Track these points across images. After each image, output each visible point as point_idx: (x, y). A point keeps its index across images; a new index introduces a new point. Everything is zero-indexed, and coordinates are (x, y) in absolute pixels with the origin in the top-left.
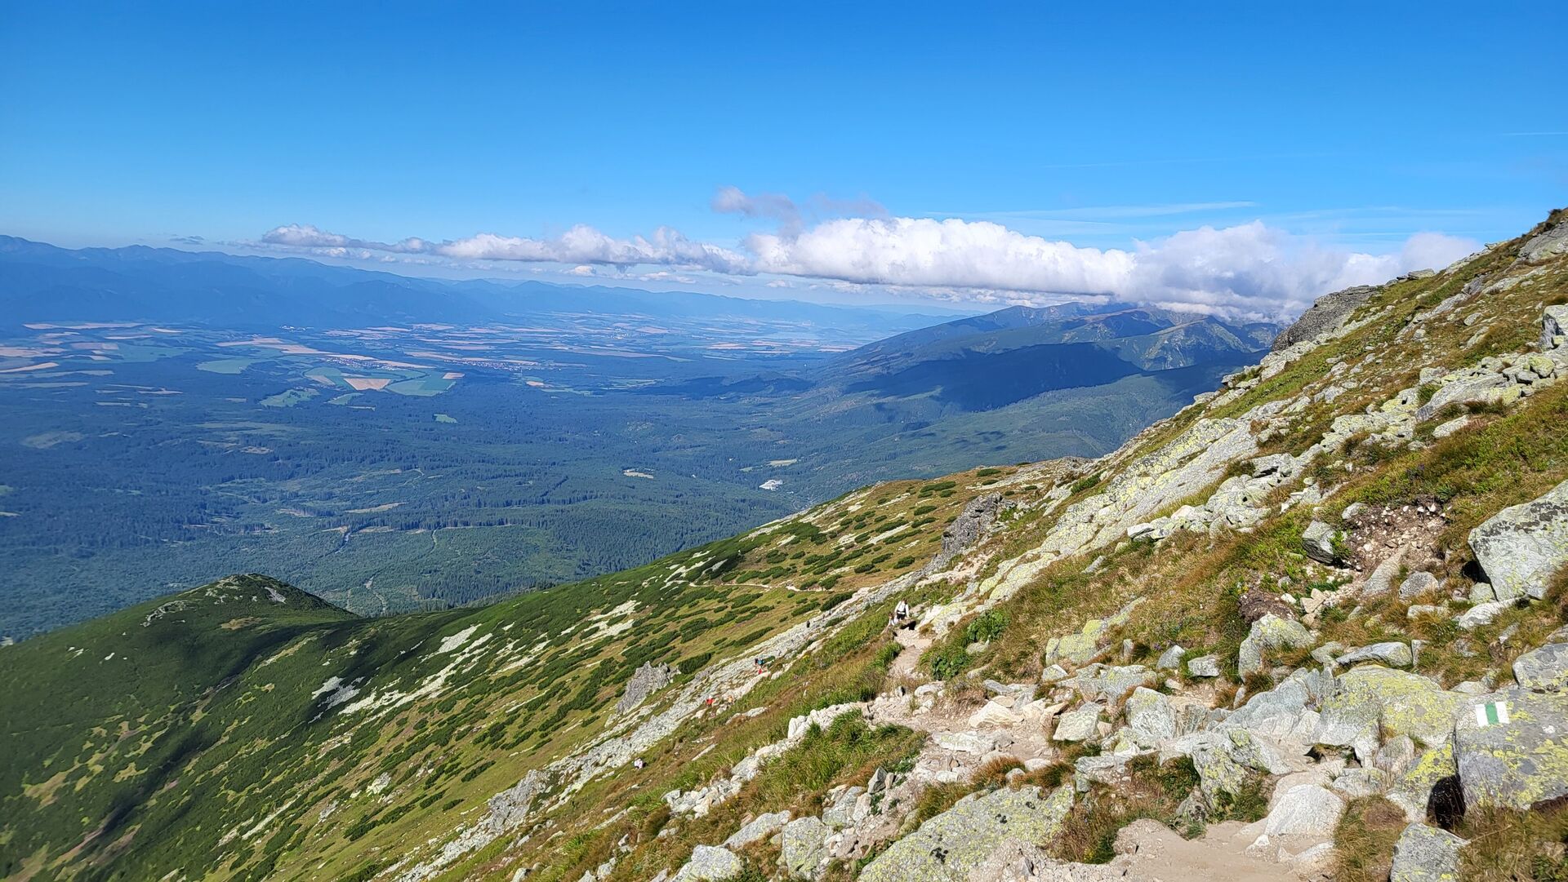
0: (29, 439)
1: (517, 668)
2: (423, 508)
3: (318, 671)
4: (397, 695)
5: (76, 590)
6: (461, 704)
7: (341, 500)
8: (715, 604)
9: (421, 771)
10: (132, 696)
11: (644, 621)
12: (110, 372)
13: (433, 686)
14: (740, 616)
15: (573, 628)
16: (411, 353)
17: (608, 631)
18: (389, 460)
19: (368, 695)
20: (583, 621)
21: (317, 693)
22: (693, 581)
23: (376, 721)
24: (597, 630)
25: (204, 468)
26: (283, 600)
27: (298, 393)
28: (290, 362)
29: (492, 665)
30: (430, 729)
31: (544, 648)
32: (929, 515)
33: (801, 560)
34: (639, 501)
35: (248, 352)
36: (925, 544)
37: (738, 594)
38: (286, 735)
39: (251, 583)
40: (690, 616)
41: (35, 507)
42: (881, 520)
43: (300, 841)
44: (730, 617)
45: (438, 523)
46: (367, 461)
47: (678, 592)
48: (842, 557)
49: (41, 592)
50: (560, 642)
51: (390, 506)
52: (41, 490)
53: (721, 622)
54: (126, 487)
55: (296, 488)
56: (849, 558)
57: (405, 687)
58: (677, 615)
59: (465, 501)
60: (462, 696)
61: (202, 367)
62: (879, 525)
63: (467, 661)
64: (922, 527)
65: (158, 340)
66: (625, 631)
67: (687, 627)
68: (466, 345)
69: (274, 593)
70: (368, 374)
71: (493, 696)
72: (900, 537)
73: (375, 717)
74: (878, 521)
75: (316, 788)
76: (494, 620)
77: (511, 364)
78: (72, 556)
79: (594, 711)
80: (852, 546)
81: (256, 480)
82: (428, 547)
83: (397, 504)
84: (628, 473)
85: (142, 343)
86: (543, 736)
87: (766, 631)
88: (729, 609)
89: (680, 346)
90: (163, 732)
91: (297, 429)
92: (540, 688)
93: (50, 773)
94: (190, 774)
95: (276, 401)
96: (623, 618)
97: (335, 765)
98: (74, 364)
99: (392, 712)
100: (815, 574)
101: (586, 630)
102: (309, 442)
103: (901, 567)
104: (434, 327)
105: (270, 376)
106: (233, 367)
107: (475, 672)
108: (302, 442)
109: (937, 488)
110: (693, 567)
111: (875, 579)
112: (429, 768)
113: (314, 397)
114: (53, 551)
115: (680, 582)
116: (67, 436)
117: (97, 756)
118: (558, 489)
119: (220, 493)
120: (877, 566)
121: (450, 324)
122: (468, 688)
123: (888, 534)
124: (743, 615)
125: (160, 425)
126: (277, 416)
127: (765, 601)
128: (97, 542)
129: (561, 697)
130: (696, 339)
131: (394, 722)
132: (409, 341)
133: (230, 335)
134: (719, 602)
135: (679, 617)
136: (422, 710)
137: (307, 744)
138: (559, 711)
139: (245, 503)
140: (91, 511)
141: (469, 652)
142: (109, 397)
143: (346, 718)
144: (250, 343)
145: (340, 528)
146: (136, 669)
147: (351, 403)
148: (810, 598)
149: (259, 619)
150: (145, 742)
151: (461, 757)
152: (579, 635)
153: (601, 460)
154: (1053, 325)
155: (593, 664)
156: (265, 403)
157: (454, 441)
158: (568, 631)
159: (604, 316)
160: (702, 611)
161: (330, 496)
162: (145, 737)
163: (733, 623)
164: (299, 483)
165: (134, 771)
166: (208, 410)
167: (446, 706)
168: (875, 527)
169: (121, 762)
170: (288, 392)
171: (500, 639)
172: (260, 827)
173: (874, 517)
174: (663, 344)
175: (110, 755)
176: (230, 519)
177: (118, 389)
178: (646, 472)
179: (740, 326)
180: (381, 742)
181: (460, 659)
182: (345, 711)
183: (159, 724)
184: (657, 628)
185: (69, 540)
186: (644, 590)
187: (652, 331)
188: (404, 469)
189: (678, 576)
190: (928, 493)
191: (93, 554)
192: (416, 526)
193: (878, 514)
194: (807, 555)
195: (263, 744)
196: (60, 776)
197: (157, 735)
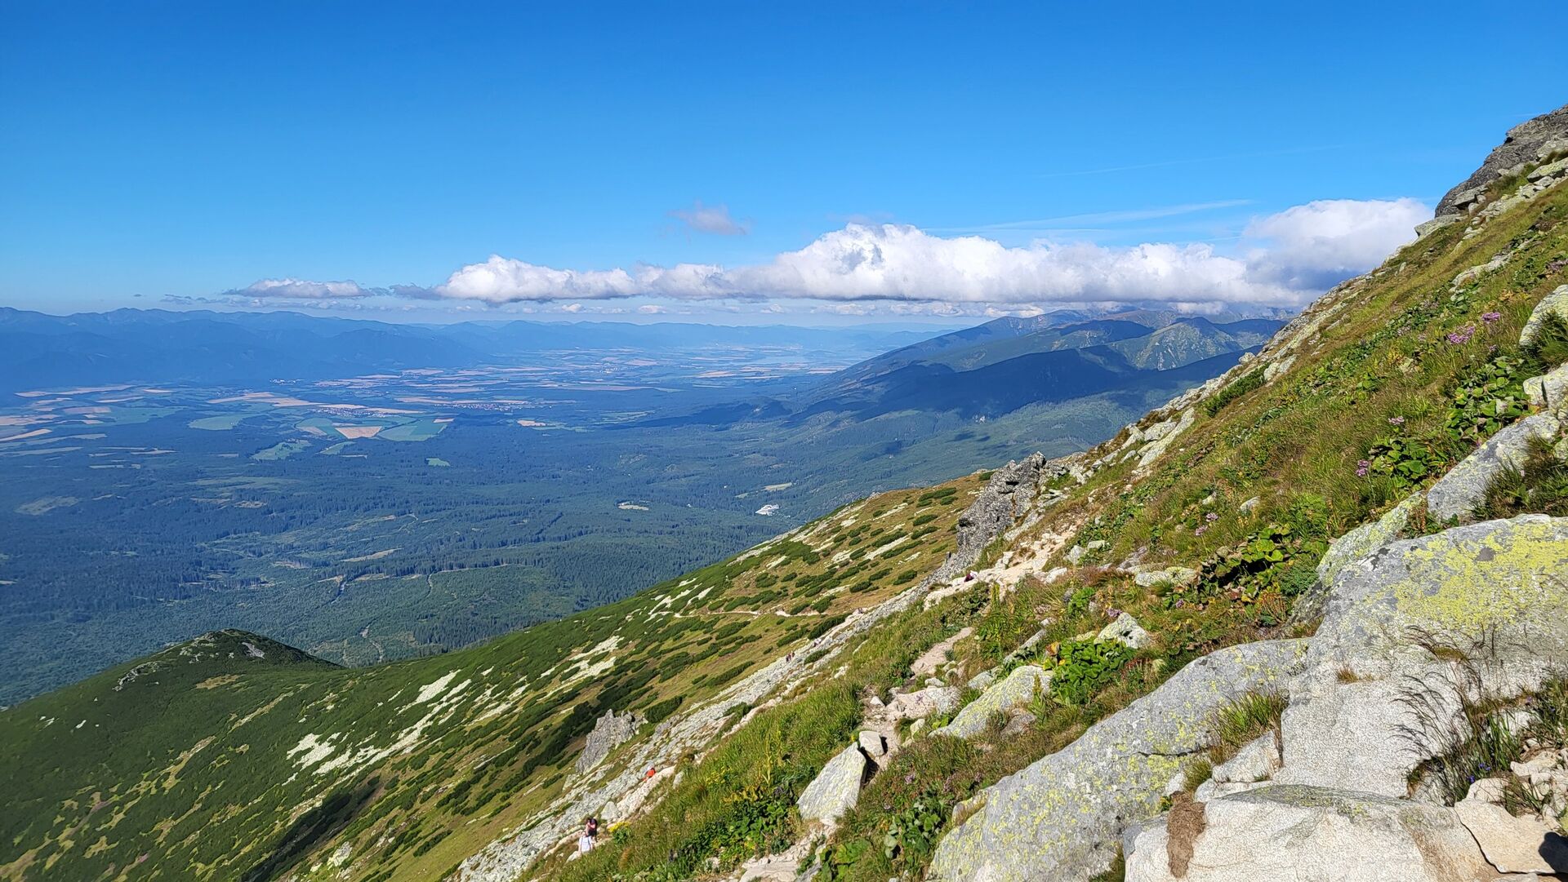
0: (24, 506)
1: (493, 716)
2: (418, 553)
3: (294, 728)
4: (372, 751)
5: (73, 655)
6: (434, 759)
7: (336, 549)
8: (700, 635)
9: (382, 840)
10: (104, 765)
11: (626, 657)
12: (103, 435)
13: (408, 740)
14: (724, 648)
15: (553, 669)
16: (401, 399)
18: (383, 506)
19: (343, 752)
20: (564, 661)
21: (292, 752)
22: (678, 611)
23: (348, 781)
24: (577, 670)
25: (199, 525)
26: (261, 655)
27: (291, 445)
28: (280, 415)
29: (469, 715)
30: (401, 788)
31: (523, 692)
32: (931, 524)
33: (793, 583)
34: (635, 534)
35: (239, 408)
36: (928, 556)
37: (725, 623)
38: (259, 800)
39: (228, 639)
40: (672, 650)
41: (30, 574)
42: (878, 534)
44: (714, 649)
45: (434, 567)
46: (361, 509)
47: (662, 624)
48: (836, 576)
49: (38, 658)
50: (539, 685)
51: (386, 553)
52: (36, 557)
53: (703, 657)
54: (120, 549)
55: (292, 540)
56: (844, 577)
57: (382, 742)
58: (662, 648)
59: (461, 543)
60: (435, 750)
61: (193, 425)
62: (876, 539)
63: (445, 710)
64: (923, 538)
65: (150, 401)
66: (606, 670)
67: (668, 663)
68: (455, 388)
69: (252, 648)
70: (360, 423)
71: (465, 749)
72: (899, 551)
73: (348, 777)
74: (874, 535)
76: (474, 665)
77: (502, 404)
78: (68, 621)
79: (560, 767)
80: (847, 563)
81: (251, 535)
82: (423, 592)
83: (392, 551)
84: (623, 506)
85: (133, 405)
86: (504, 799)
87: (745, 666)
88: (714, 641)
89: (670, 377)
90: (136, 801)
91: (290, 481)
92: (512, 740)
93: (21, 850)
94: (161, 846)
95: (269, 454)
96: (604, 656)
98: (67, 429)
99: (365, 770)
100: (807, 596)
101: (566, 671)
102: (301, 494)
103: (901, 583)
104: (424, 372)
105: (262, 430)
106: (226, 423)
107: (451, 722)
108: (295, 494)
109: (936, 496)
110: (678, 597)
111: (874, 597)
112: (390, 837)
113: (306, 448)
114: (49, 617)
115: (665, 613)
116: (61, 501)
117: (68, 831)
118: (553, 526)
119: (215, 550)
120: (875, 583)
121: (438, 367)
122: (442, 740)
123: (886, 548)
124: (728, 647)
125: (154, 484)
126: (268, 469)
127: (753, 629)
128: (92, 604)
129: (529, 751)
130: (686, 369)
132: (398, 387)
133: (221, 392)
134: (705, 633)
135: (661, 653)
136: (395, 767)
137: (279, 809)
138: (525, 767)
139: (241, 557)
140: (86, 575)
141: (447, 701)
142: (102, 460)
143: (319, 778)
144: (241, 398)
145: (336, 578)
146: (108, 736)
147: (343, 452)
148: (801, 624)
149: (236, 677)
150: (118, 813)
151: (423, 823)
152: (559, 676)
153: (595, 495)
154: (1041, 333)
155: (567, 711)
156: (257, 457)
157: (448, 485)
158: (548, 673)
159: (592, 351)
160: (685, 645)
161: (325, 546)
162: (117, 808)
163: (715, 657)
164: (295, 535)
165: (105, 845)
166: (201, 468)
167: (418, 761)
168: (871, 542)
169: (92, 837)
170: (280, 445)
171: (478, 686)
173: (870, 531)
174: (652, 376)
175: (81, 829)
176: (226, 575)
177: (111, 451)
178: (640, 504)
179: (728, 353)
181: (437, 709)
182: (319, 771)
183: (132, 793)
184: (637, 665)
185: (65, 604)
186: (627, 625)
187: (641, 363)
188: (398, 515)
189: (662, 608)
190: (928, 501)
191: (89, 618)
192: (411, 571)
193: (875, 528)
194: (799, 577)
195: (235, 810)
196: (30, 854)
197: (129, 805)
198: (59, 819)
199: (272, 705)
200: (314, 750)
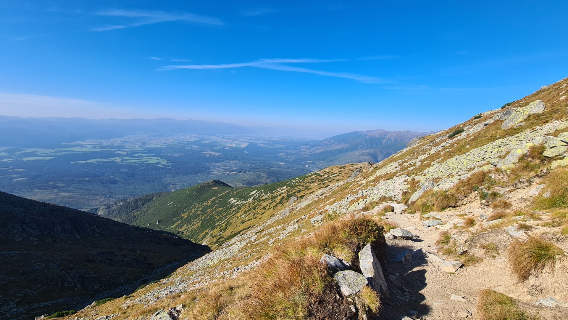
0: (174, 155)
1: (265, 198)
2: (242, 169)
3: (229, 197)
4: (244, 202)
6: (256, 204)
7: (227, 167)
9: (251, 214)
10: (198, 200)
11: (288, 190)
12: (187, 143)
13: (250, 200)
16: (239, 140)
17: (281, 192)
18: (236, 159)
19: (238, 201)
20: (277, 189)
21: (229, 201)
22: (297, 183)
23: (240, 206)
24: (279, 191)
25: (203, 160)
26: (222, 184)
27: (219, 147)
28: (218, 141)
29: (261, 197)
30: (251, 207)
31: (270, 194)
32: (341, 172)
33: (317, 180)
34: (282, 168)
35: (210, 139)
37: (306, 185)
38: (225, 207)
39: (216, 181)
40: (297, 189)
41: (176, 167)
43: (231, 224)
45: (245, 171)
46: (232, 160)
47: (294, 185)
48: (325, 179)
50: (273, 193)
51: (236, 168)
53: (304, 190)
56: (327, 179)
57: (245, 200)
60: (256, 202)
61: (202, 142)
64: (340, 174)
65: (195, 137)
66: (285, 192)
67: (297, 191)
69: (220, 183)
70: (231, 143)
71: (262, 202)
72: (336, 176)
75: (232, 216)
76: (260, 189)
78: (182, 176)
79: (283, 204)
80: (327, 177)
81: (213, 163)
82: (244, 176)
84: (280, 163)
86: (274, 208)
87: (314, 192)
88: (305, 188)
91: (219, 154)
92: (271, 201)
95: (215, 148)
96: (284, 189)
97: (234, 213)
98: (181, 141)
99: (243, 204)
100: (321, 182)
102: (221, 156)
105: (214, 144)
106: (208, 142)
107: (257, 198)
109: (343, 167)
110: (296, 181)
111: (332, 183)
112: (253, 213)
113: (222, 148)
114: (179, 175)
116: (180, 154)
117: (193, 210)
118: (267, 166)
119: (206, 165)
120: (332, 181)
121: (246, 134)
123: (334, 175)
124: (308, 189)
125: (196, 152)
126: (216, 151)
127: (312, 186)
128: (186, 173)
129: (275, 202)
131: (244, 206)
133: (207, 136)
134: (303, 187)
135: (295, 189)
136: (249, 204)
137: (229, 209)
138: (276, 204)
139: (211, 167)
141: (256, 195)
142: (187, 147)
144: (210, 137)
145: (227, 172)
146: (198, 195)
147: (229, 149)
148: (320, 186)
149: (218, 188)
151: (258, 211)
152: (276, 192)
153: (274, 160)
155: (280, 197)
156: (213, 149)
157: (247, 156)
158: (274, 191)
160: (300, 188)
161: (225, 166)
163: (306, 190)
164: (220, 164)
165: (199, 212)
166: (204, 150)
167: (253, 204)
168: (331, 174)
169: (197, 211)
171: (261, 192)
172: (222, 222)
178: (283, 163)
180: (242, 209)
181: (254, 196)
182: (235, 204)
183: (203, 205)
184: (291, 191)
186: (288, 185)
188: (238, 161)
189: (294, 182)
190: (341, 168)
192: (241, 172)
193: (332, 172)
195: (221, 209)
196: (187, 213)
197: (203, 207)
198: (191, 208)
199: (225, 193)
200: (233, 201)
